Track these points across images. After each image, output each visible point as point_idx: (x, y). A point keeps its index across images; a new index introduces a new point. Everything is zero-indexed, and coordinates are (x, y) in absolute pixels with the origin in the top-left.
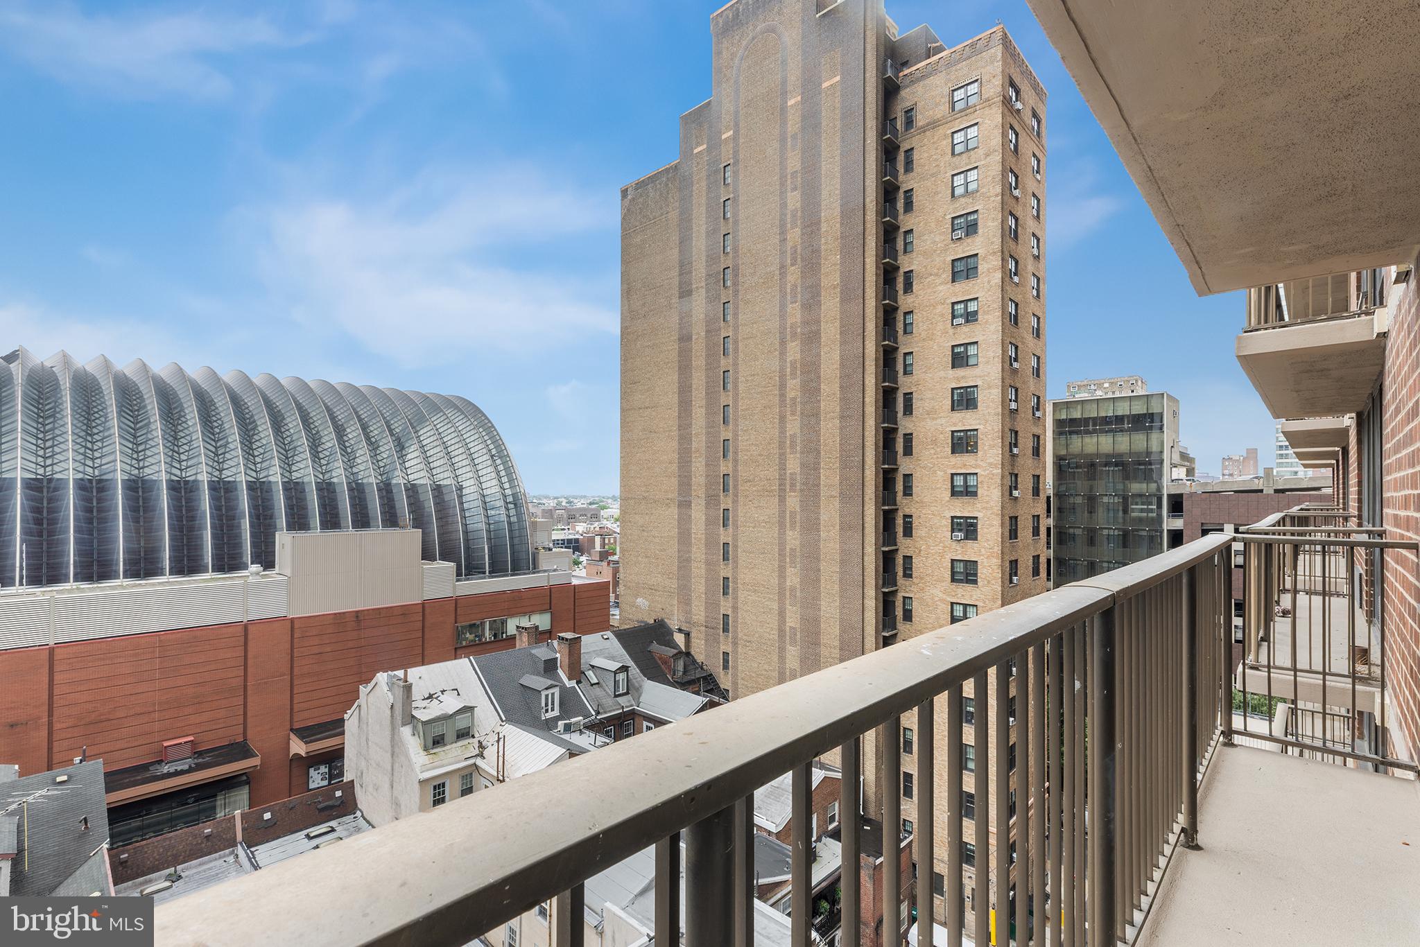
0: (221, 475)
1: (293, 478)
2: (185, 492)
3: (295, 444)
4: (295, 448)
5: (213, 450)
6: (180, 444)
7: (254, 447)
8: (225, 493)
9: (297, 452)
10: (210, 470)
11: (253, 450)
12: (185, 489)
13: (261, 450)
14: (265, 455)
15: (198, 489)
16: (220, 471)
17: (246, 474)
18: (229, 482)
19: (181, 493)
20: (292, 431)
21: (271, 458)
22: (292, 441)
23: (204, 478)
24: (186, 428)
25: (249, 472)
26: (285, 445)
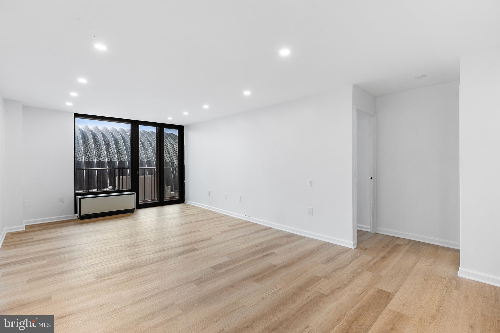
0: (100, 159)
1: (121, 160)
2: (90, 165)
3: (122, 149)
4: (122, 151)
5: (97, 151)
6: (88, 150)
7: (110, 150)
8: (101, 165)
9: (123, 152)
10: (96, 158)
11: (109, 151)
12: (90, 164)
13: (112, 151)
14: (113, 153)
15: (93, 164)
16: (100, 158)
17: (107, 159)
18: (102, 161)
19: (88, 165)
20: (121, 145)
21: (115, 154)
22: (121, 148)
23: (95, 160)
24: (90, 145)
25: (108, 158)
26: (119, 150)
